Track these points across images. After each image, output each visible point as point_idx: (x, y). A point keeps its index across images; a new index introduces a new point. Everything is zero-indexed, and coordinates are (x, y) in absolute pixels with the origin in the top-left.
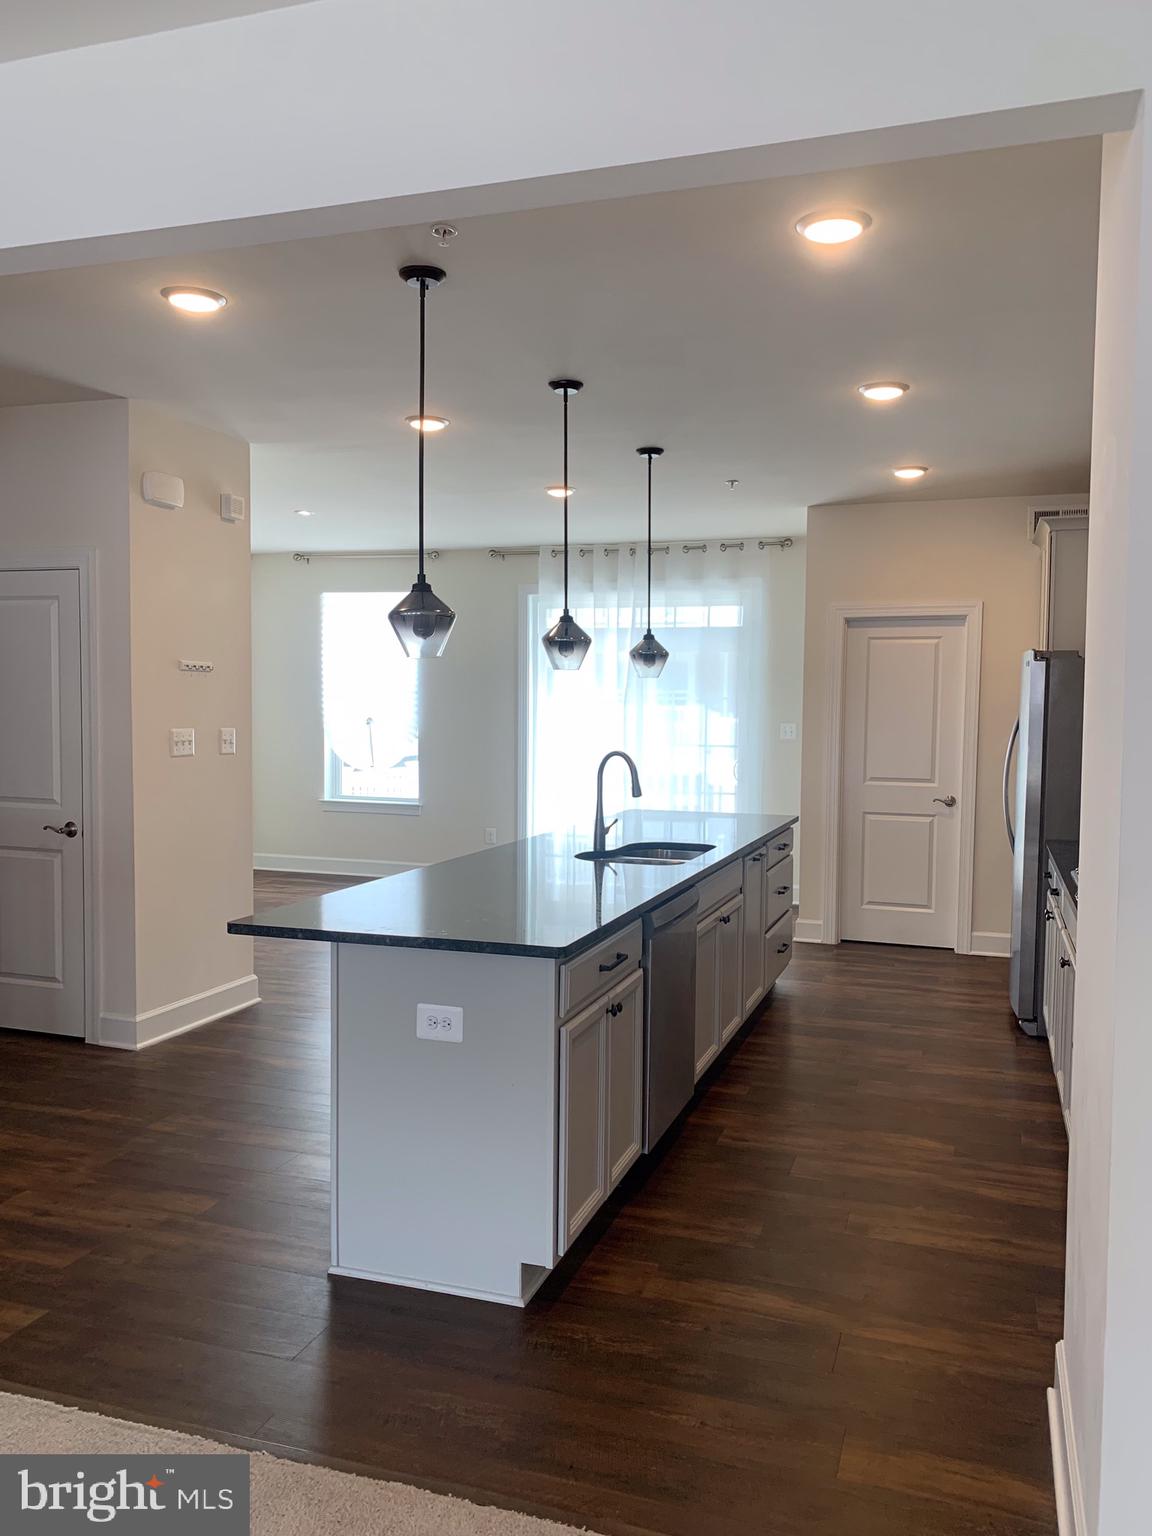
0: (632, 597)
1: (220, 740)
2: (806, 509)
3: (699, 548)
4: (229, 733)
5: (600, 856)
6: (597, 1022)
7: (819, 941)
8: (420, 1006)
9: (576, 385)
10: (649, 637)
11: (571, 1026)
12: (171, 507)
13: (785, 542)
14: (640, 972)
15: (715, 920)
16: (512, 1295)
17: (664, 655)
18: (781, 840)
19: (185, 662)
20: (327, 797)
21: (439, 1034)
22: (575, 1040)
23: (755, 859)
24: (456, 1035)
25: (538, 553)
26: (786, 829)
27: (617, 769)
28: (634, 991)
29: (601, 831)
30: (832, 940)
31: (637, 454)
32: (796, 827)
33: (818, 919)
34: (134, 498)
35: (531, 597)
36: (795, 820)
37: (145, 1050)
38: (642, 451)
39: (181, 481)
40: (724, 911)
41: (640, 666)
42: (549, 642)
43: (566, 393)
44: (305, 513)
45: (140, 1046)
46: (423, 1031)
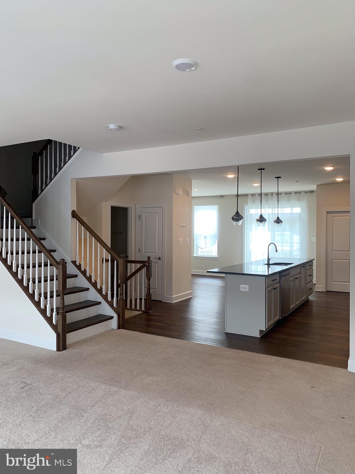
0: (272, 205)
1: (186, 241)
2: (316, 186)
3: (289, 193)
4: (188, 239)
5: (268, 264)
6: (272, 290)
7: (321, 291)
8: (241, 285)
9: (263, 169)
10: (278, 218)
11: (268, 289)
12: (179, 194)
13: (312, 192)
14: (279, 284)
15: (294, 278)
16: (258, 335)
17: (281, 222)
18: (310, 264)
19: (181, 225)
20: (195, 255)
21: (244, 290)
22: (268, 292)
23: (303, 267)
24: (247, 290)
25: (248, 195)
26: (311, 261)
27: (272, 246)
28: (278, 287)
29: (269, 260)
30: (324, 291)
31: (275, 178)
32: (314, 262)
33: (321, 285)
34: (174, 193)
35: (246, 206)
36: (314, 259)
37: (174, 303)
38: (276, 178)
39: (181, 189)
40: (296, 277)
41: (276, 224)
42: (258, 220)
43: (261, 171)
44: (196, 190)
45: (173, 302)
46: (241, 289)
